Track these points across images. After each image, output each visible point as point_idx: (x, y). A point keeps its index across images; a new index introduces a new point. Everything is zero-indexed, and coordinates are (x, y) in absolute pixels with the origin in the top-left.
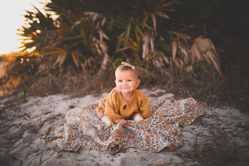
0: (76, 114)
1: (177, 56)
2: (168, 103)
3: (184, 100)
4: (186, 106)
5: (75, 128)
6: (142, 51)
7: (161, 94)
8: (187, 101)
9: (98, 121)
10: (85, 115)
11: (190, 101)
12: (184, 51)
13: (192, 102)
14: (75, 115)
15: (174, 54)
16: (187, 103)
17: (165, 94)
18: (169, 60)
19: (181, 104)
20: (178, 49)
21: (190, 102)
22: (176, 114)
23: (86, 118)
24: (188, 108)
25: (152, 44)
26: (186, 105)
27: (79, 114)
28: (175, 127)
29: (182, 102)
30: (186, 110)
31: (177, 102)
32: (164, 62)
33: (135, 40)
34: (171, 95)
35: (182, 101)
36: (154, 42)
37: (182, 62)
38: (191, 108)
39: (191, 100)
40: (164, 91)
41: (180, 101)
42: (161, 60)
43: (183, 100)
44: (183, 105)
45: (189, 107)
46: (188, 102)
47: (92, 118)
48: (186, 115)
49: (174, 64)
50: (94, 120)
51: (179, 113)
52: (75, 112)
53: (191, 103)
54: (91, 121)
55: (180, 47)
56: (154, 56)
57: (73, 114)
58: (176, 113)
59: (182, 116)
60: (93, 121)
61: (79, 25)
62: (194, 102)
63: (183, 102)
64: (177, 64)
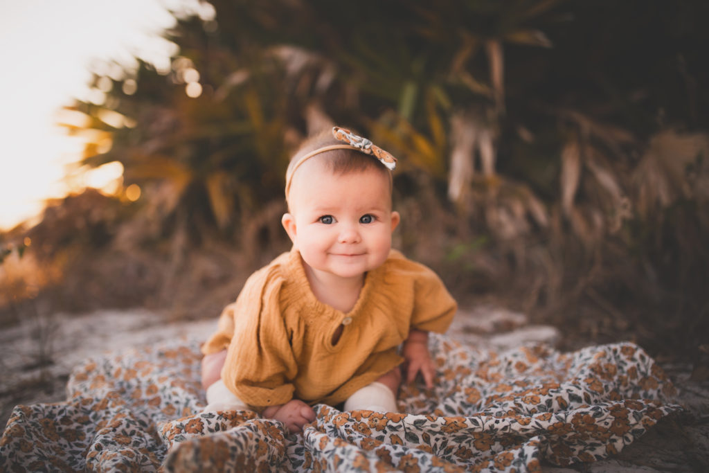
0: (113, 372)
1: (581, 196)
2: (515, 355)
3: (592, 352)
4: (599, 376)
5: (69, 430)
7: (505, 328)
8: (604, 355)
9: (186, 405)
10: (144, 380)
11: (623, 357)
12: (606, 180)
13: (633, 360)
14: (107, 377)
15: (569, 189)
16: (604, 362)
18: (549, 213)
19: (573, 366)
20: (585, 174)
21: (622, 362)
22: (531, 407)
23: (144, 389)
24: (611, 388)
25: (488, 154)
26: (602, 374)
27: (124, 371)
28: (518, 462)
29: (584, 357)
30: (593, 394)
31: (559, 361)
32: (530, 217)
33: (426, 133)
34: (547, 333)
35: (581, 355)
36: (498, 146)
37: (598, 219)
38: (627, 391)
39: (624, 350)
40: (519, 318)
41: (577, 354)
42: (519, 209)
43: (586, 352)
44: (582, 372)
45: (612, 383)
46: (609, 360)
47: (168, 392)
48: (591, 414)
49: (566, 225)
50: (175, 399)
51: (547, 397)
52: (113, 362)
53: (626, 368)
54: (163, 406)
55: (591, 165)
56: (493, 193)
57: (102, 372)
58: (533, 400)
59: (569, 419)
60: (167, 403)
62: (639, 361)
63: (586, 359)
64: (579, 225)
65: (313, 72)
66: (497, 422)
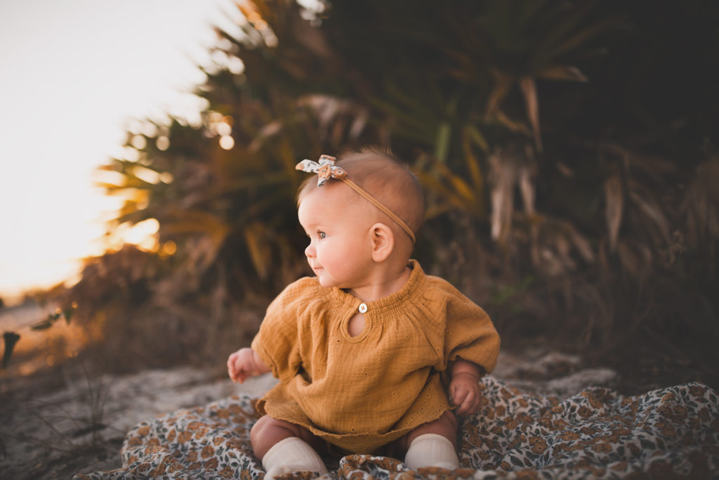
0: (167, 435)
1: (624, 230)
2: (577, 401)
3: (659, 394)
4: (669, 420)
6: (488, 208)
7: (561, 371)
8: (672, 397)
9: (245, 466)
10: (199, 441)
11: (692, 398)
12: (652, 211)
13: (704, 401)
14: (160, 441)
15: (614, 225)
16: (673, 405)
17: (578, 369)
18: (595, 250)
19: (641, 410)
20: (630, 207)
21: (692, 403)
22: (602, 455)
23: (199, 451)
24: (683, 432)
25: (527, 190)
26: (672, 417)
27: (178, 433)
29: (651, 400)
30: (666, 439)
31: (623, 405)
32: (574, 253)
33: (465, 174)
34: (604, 374)
35: (647, 399)
36: (536, 182)
37: (647, 253)
38: (700, 434)
39: (693, 391)
40: (574, 360)
41: (643, 397)
42: (563, 247)
43: (653, 395)
44: (652, 416)
45: (684, 427)
46: (678, 402)
47: (224, 454)
48: (669, 461)
49: (614, 260)
50: (232, 461)
51: (618, 445)
52: (166, 425)
53: (697, 410)
54: (220, 468)
55: (635, 197)
56: (535, 231)
57: (156, 436)
58: (604, 448)
59: (647, 467)
60: (224, 465)
61: (274, 139)
62: (710, 402)
63: (654, 402)
64: (628, 261)
65: (345, 119)
66: (571, 474)
